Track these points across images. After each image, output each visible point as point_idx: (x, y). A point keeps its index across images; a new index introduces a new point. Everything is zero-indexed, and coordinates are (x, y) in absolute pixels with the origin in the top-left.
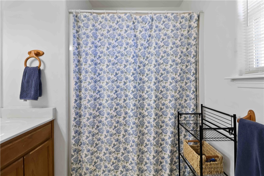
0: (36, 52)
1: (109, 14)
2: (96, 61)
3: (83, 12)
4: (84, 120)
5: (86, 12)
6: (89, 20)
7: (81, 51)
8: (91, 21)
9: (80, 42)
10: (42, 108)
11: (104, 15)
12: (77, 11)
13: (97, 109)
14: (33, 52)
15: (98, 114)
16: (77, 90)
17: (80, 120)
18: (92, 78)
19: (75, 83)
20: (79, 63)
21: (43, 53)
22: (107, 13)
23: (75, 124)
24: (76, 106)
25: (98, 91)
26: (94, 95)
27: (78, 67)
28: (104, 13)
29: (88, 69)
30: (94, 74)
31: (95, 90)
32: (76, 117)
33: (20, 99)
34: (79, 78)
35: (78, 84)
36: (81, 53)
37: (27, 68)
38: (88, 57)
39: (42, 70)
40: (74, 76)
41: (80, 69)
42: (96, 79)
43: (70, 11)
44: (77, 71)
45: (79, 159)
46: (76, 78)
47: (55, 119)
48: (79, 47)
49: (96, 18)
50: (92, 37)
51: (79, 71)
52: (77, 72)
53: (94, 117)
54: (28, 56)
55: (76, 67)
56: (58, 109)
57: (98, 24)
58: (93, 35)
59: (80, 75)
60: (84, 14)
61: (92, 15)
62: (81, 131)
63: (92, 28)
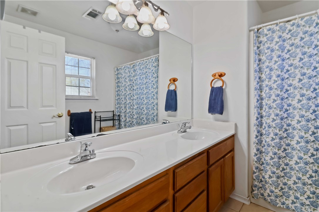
0: (220, 74)
1: (302, 18)
2: (283, 76)
3: (267, 26)
4: (267, 139)
5: (271, 25)
6: (273, 32)
7: (262, 67)
8: (277, 32)
9: (261, 57)
10: (224, 122)
11: (296, 21)
12: (259, 26)
13: (285, 130)
14: (217, 74)
15: (285, 135)
16: (258, 107)
17: (261, 138)
18: (278, 95)
19: (257, 100)
20: (260, 80)
21: (225, 74)
22: (299, 18)
23: (257, 142)
24: (258, 124)
25: (285, 110)
26: (280, 113)
27: (259, 85)
28: (295, 19)
29: (273, 85)
30: (281, 91)
31: (281, 109)
32: (258, 134)
33: (209, 113)
34: (260, 96)
35: (260, 101)
36: (262, 70)
37: (212, 88)
38: (273, 73)
39: (224, 89)
40: (256, 93)
41: (261, 86)
42: (283, 96)
43: (251, 28)
44: (258, 88)
45: (260, 178)
46: (257, 96)
47: (235, 134)
48: (259, 63)
49: (283, 28)
50: (278, 50)
51: (260, 88)
52: (259, 90)
53: (281, 138)
54: (213, 78)
55: (257, 84)
56: (238, 125)
57: (286, 33)
58: (280, 48)
59: (261, 92)
60: (268, 27)
61: (278, 26)
62: (262, 151)
63: (278, 40)
